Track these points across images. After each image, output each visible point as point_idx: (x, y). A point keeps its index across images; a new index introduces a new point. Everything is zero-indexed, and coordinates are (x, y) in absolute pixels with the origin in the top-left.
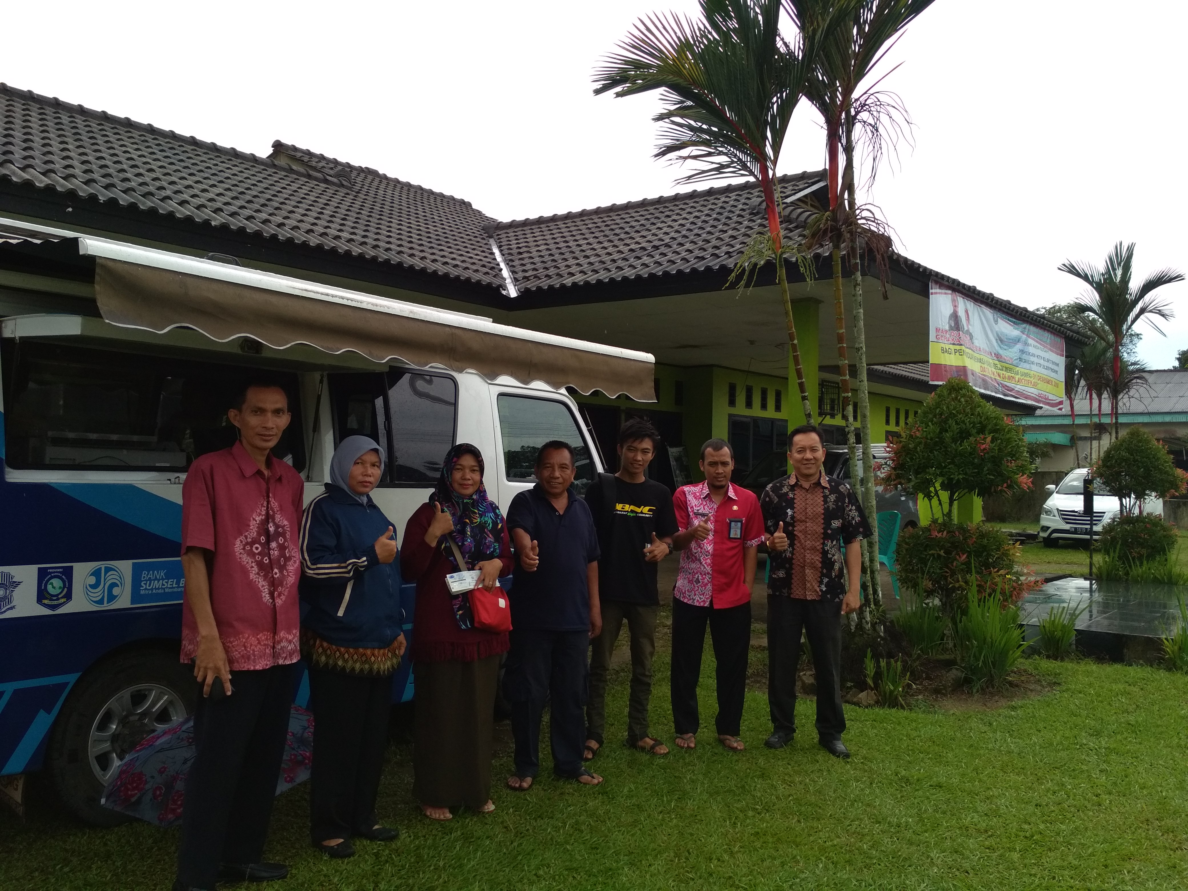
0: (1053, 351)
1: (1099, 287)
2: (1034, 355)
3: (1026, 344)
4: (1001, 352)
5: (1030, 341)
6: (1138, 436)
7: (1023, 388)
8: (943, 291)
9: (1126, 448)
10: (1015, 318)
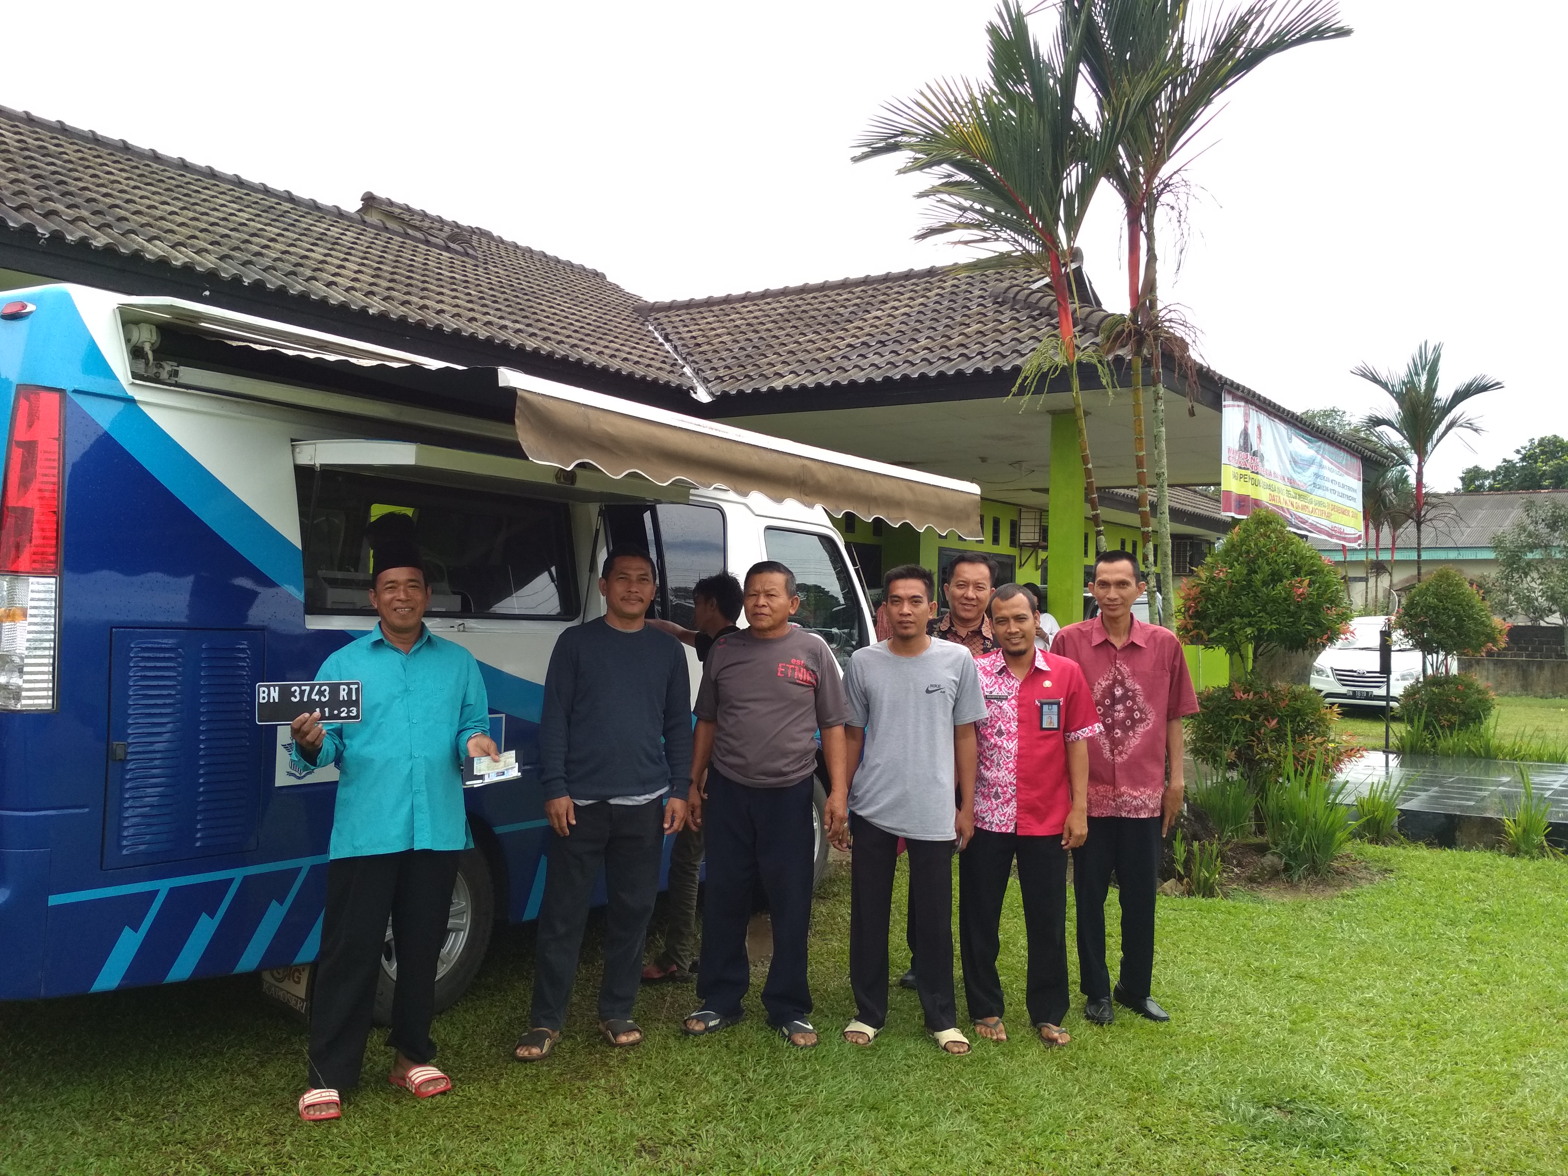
0: (1349, 475)
1: (1400, 397)
2: (1328, 480)
3: (1321, 466)
4: (1295, 476)
5: (1325, 463)
6: (1448, 579)
7: (1317, 520)
8: (1236, 403)
9: (1433, 593)
10: (1310, 435)
